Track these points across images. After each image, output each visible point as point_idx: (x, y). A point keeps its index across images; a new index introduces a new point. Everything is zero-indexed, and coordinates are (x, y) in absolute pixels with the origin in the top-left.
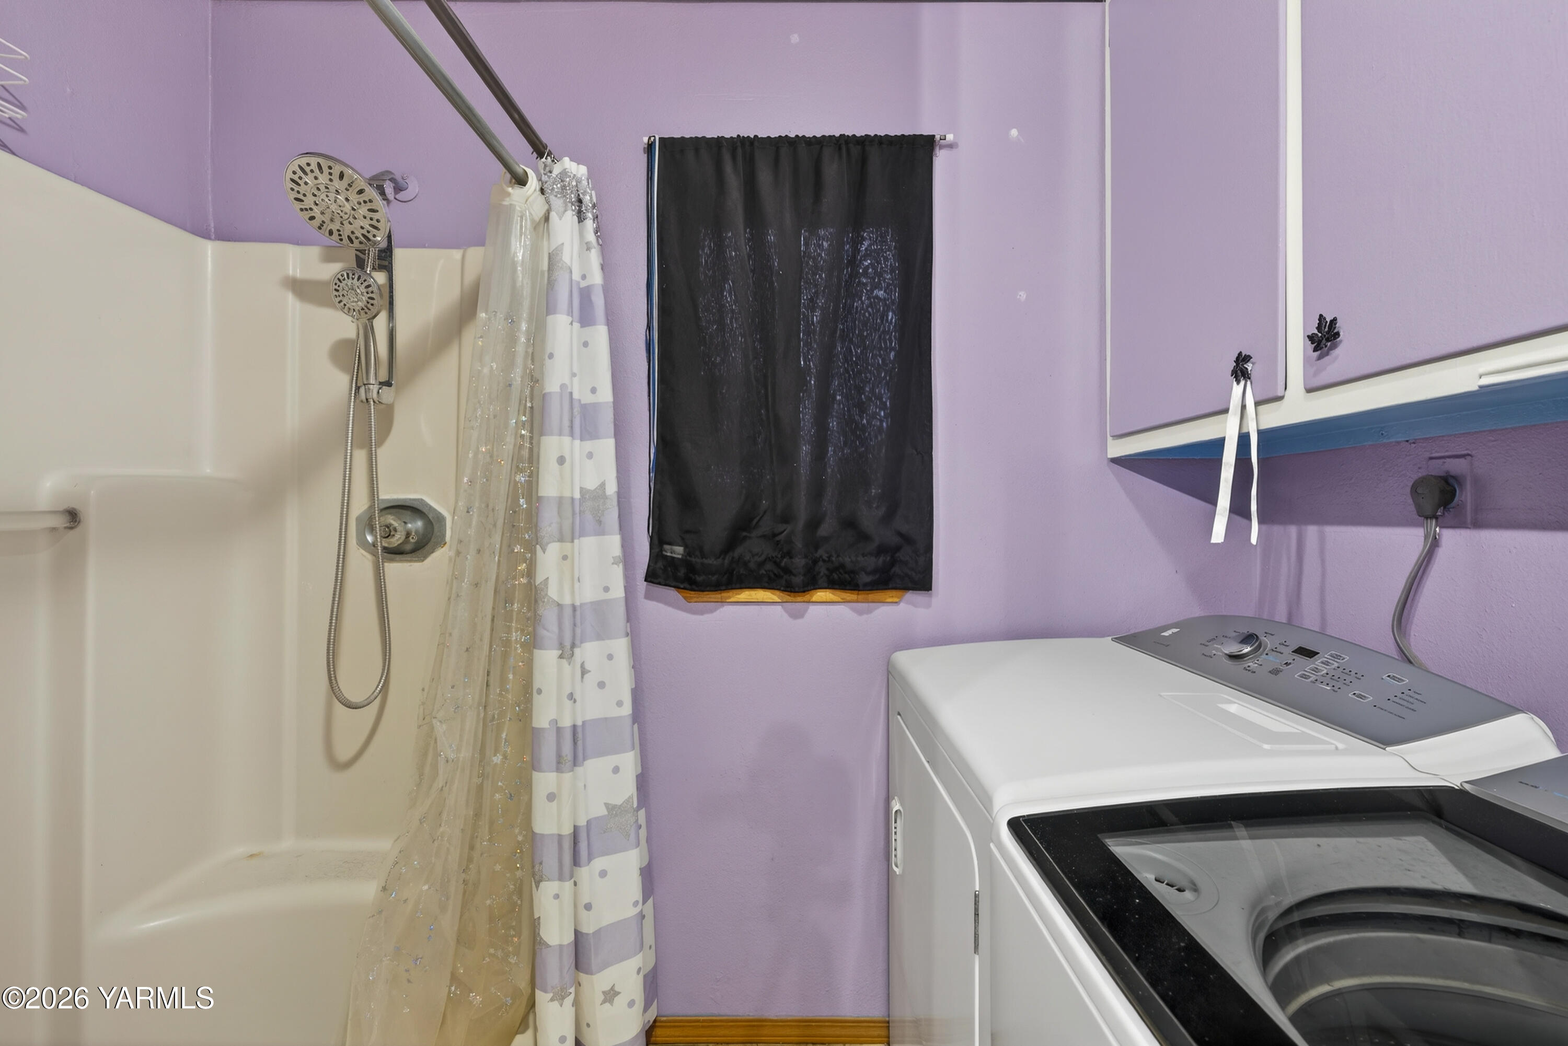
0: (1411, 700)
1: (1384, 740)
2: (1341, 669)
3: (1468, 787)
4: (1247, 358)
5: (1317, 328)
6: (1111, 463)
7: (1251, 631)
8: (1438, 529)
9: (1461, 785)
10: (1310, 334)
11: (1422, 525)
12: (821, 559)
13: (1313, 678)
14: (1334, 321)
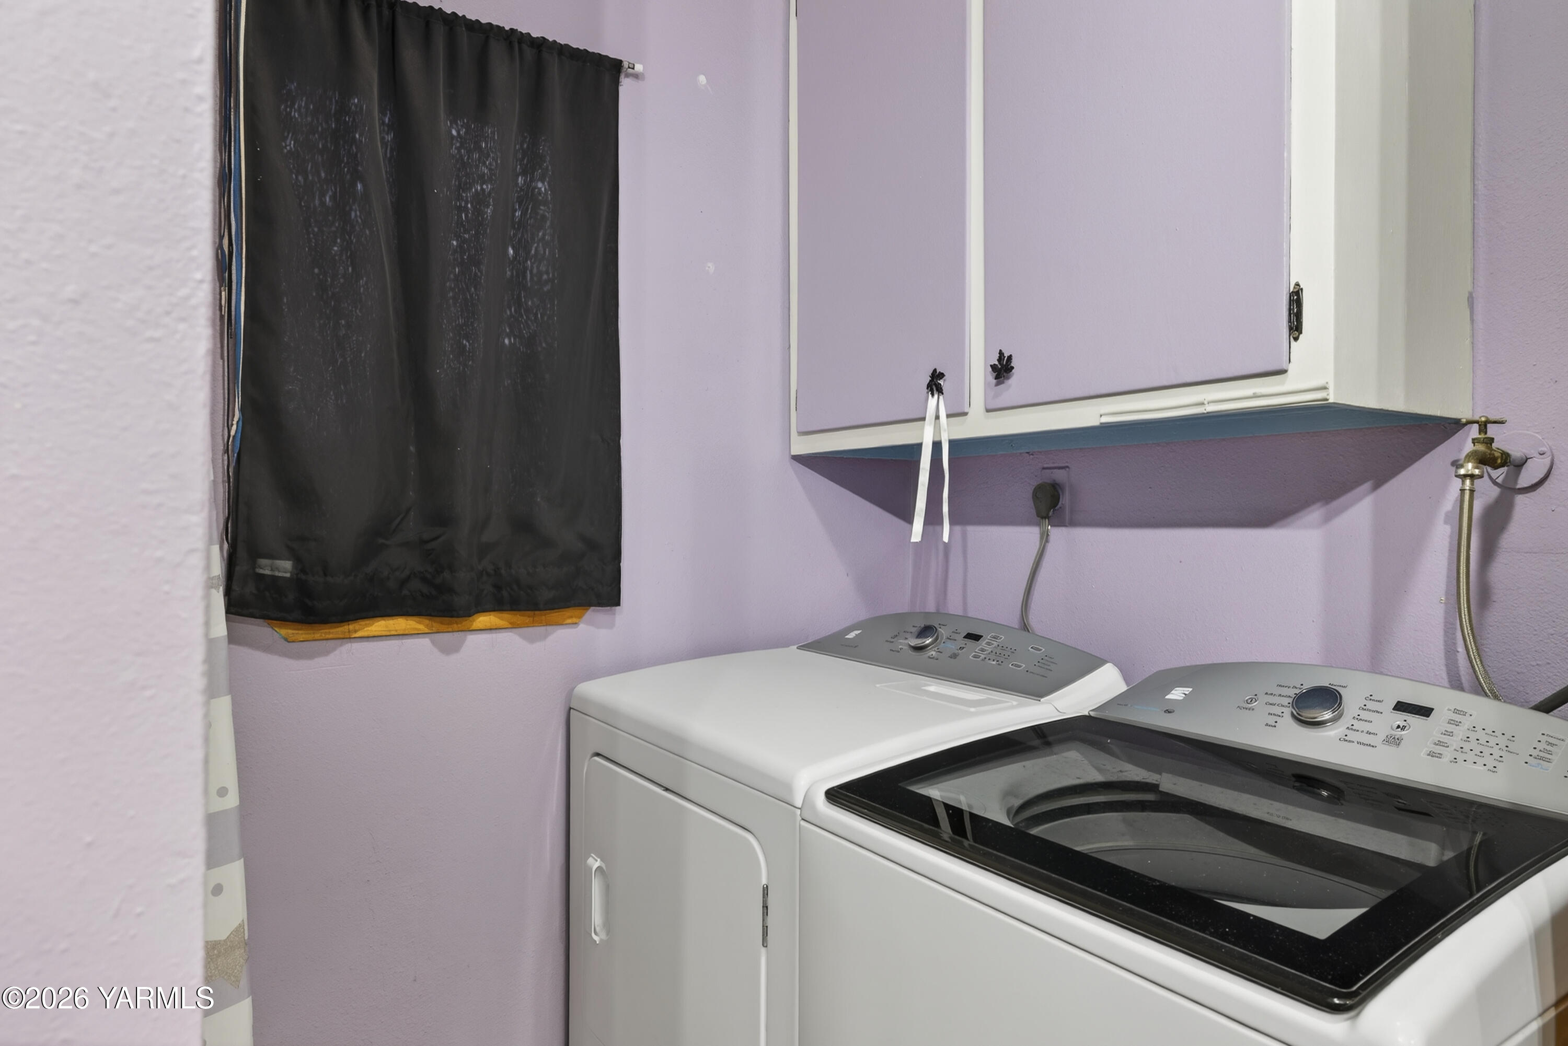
0: (1049, 664)
1: (1038, 693)
2: (1000, 647)
3: (1092, 714)
4: (941, 375)
5: (998, 360)
6: (793, 460)
7: (928, 624)
8: (1049, 527)
9: (1089, 713)
10: (992, 364)
11: (1038, 524)
12: (484, 572)
13: (983, 656)
14: (1010, 357)
